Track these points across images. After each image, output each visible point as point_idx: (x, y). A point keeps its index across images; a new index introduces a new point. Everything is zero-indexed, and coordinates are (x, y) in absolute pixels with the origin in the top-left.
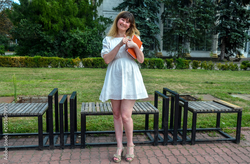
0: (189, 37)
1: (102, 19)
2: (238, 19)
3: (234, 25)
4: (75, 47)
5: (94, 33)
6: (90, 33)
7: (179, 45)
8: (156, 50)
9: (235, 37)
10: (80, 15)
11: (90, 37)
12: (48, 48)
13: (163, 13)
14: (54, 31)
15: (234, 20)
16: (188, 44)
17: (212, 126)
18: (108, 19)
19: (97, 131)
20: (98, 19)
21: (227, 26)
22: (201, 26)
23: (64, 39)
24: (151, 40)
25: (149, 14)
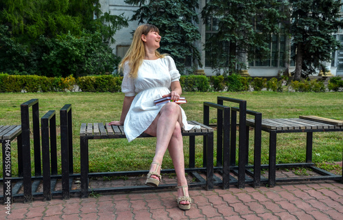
0: (246, 44)
1: (108, 17)
2: (320, 15)
3: (315, 25)
4: (65, 63)
5: (95, 39)
6: (89, 39)
7: (230, 58)
8: (196, 66)
9: (317, 42)
10: (72, 12)
11: (89, 45)
12: (20, 64)
13: (205, 8)
14: (29, 37)
15: (314, 16)
16: (245, 56)
17: (299, 161)
18: (118, 17)
19: (109, 172)
20: (102, 17)
21: (303, 26)
22: (264, 26)
23: (46, 50)
24: (188, 50)
25: (183, 9)
